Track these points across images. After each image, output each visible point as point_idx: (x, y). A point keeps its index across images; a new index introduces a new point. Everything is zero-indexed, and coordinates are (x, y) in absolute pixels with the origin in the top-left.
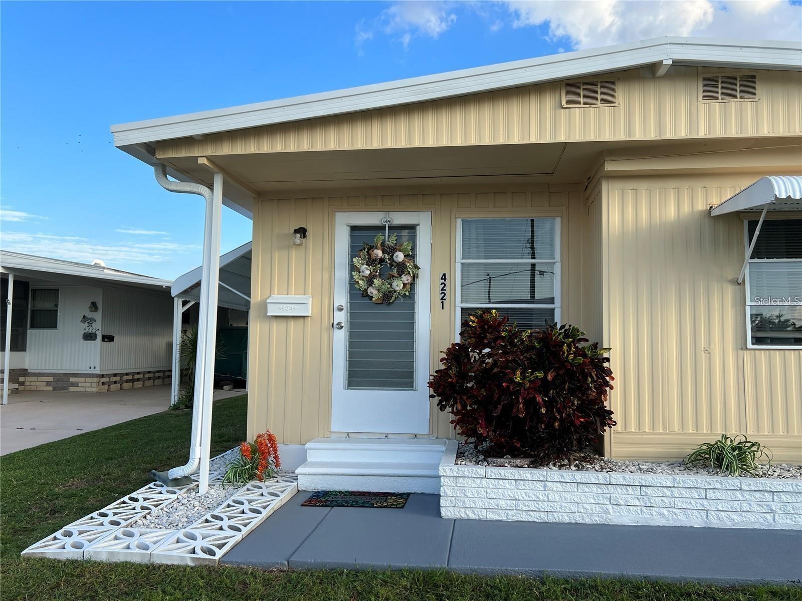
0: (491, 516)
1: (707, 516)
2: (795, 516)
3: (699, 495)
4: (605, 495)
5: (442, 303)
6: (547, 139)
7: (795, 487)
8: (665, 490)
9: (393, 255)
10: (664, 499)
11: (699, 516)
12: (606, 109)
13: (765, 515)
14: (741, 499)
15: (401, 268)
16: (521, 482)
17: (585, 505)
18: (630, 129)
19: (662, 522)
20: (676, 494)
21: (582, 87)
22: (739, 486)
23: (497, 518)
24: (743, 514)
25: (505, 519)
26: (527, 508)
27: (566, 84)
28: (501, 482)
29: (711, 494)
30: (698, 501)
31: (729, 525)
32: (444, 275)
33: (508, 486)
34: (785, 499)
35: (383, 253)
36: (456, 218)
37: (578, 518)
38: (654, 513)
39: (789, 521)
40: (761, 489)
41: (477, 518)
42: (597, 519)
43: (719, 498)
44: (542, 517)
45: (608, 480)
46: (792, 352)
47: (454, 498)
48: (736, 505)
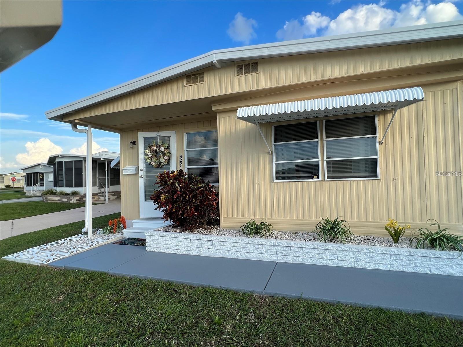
0: (162, 251)
1: (237, 254)
2: (271, 255)
3: (234, 245)
4: (200, 244)
5: (181, 166)
6: (181, 100)
7: (270, 243)
8: (221, 242)
9: (160, 149)
10: (221, 246)
11: (234, 254)
12: (201, 85)
13: (259, 254)
14: (250, 247)
15: (164, 153)
16: (171, 238)
17: (193, 248)
18: (210, 93)
19: (221, 256)
20: (225, 245)
21: (192, 77)
22: (248, 242)
23: (164, 252)
24: (251, 254)
25: (166, 252)
26: (173, 248)
27: (187, 76)
28: (165, 238)
29: (238, 245)
30: (233, 247)
31: (245, 258)
32: (181, 155)
33: (167, 239)
34: (267, 248)
35: (156, 148)
36: (184, 133)
37: (190, 253)
38: (217, 252)
39: (269, 257)
40: (257, 243)
41: (157, 251)
42: (197, 253)
43: (241, 246)
44: (179, 252)
45: (200, 238)
46: (293, 183)
47: (150, 244)
48: (248, 250)
